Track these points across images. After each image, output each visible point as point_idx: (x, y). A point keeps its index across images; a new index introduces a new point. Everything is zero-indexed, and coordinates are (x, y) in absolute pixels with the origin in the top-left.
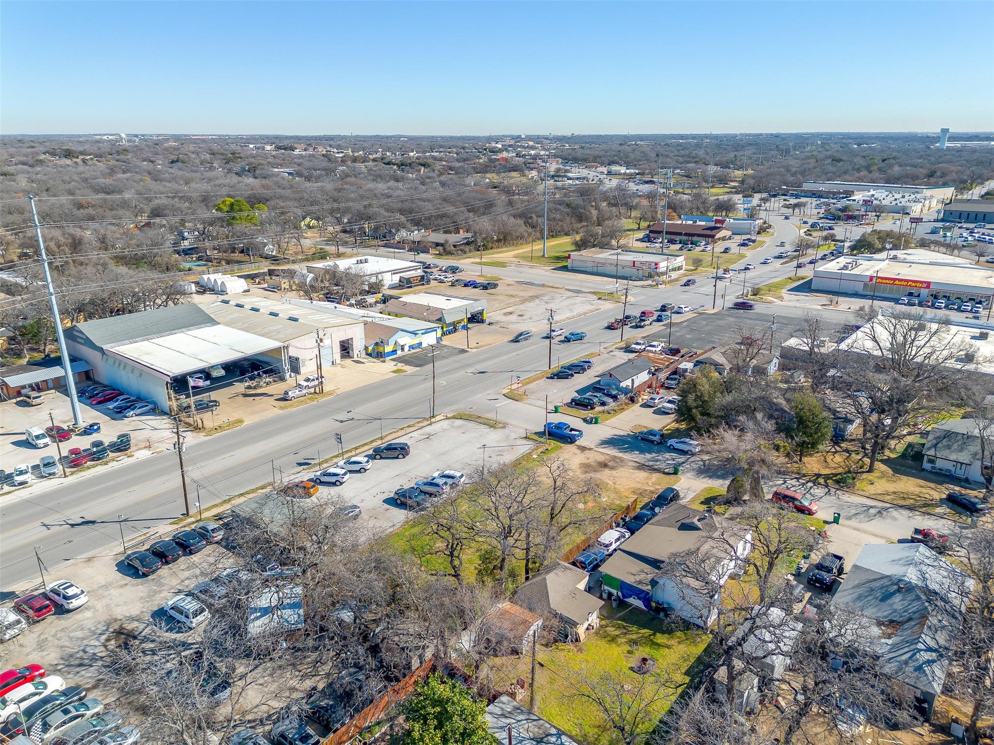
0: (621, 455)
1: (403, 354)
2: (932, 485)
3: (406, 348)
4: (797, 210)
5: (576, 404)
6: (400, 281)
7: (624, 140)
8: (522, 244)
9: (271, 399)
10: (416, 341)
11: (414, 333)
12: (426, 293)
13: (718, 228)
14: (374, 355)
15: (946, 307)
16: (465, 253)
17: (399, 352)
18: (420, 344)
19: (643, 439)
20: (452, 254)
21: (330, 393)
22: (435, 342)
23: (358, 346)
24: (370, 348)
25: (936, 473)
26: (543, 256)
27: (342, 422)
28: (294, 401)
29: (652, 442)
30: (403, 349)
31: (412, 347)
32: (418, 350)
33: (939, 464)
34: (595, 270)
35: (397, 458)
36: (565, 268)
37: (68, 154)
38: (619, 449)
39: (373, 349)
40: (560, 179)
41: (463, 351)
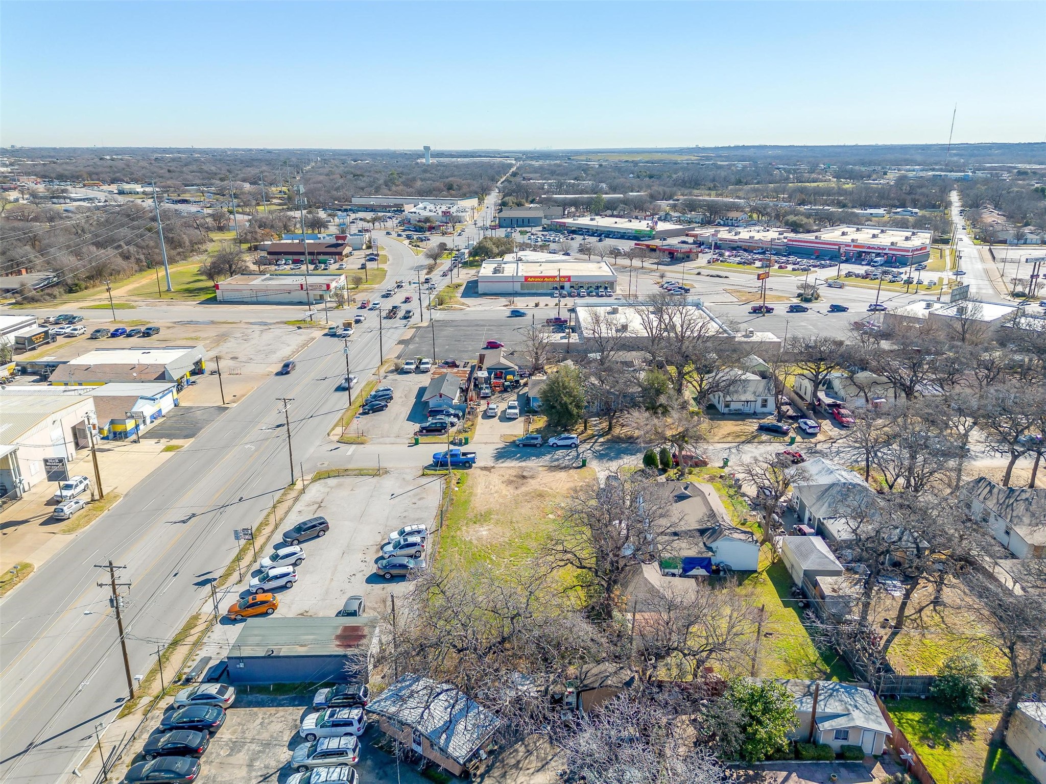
0: (523, 464)
1: (147, 428)
2: (740, 422)
3: (148, 420)
4: (377, 224)
5: (427, 431)
6: (17, 343)
7: (99, 154)
8: (122, 279)
9: (34, 525)
10: (156, 408)
11: (153, 399)
12: (97, 349)
13: (342, 245)
14: (111, 436)
15: (589, 295)
16: (55, 297)
17: (142, 427)
18: (160, 411)
19: (524, 445)
20: (37, 301)
24: (106, 429)
25: (733, 414)
26: (169, 290)
27: (184, 522)
28: (73, 517)
29: (535, 446)
30: (144, 422)
31: (154, 417)
32: (165, 419)
33: (733, 406)
34: (254, 299)
35: (318, 536)
36: (213, 301)
38: (517, 459)
39: (109, 430)
40: (62, 201)
41: (222, 409)
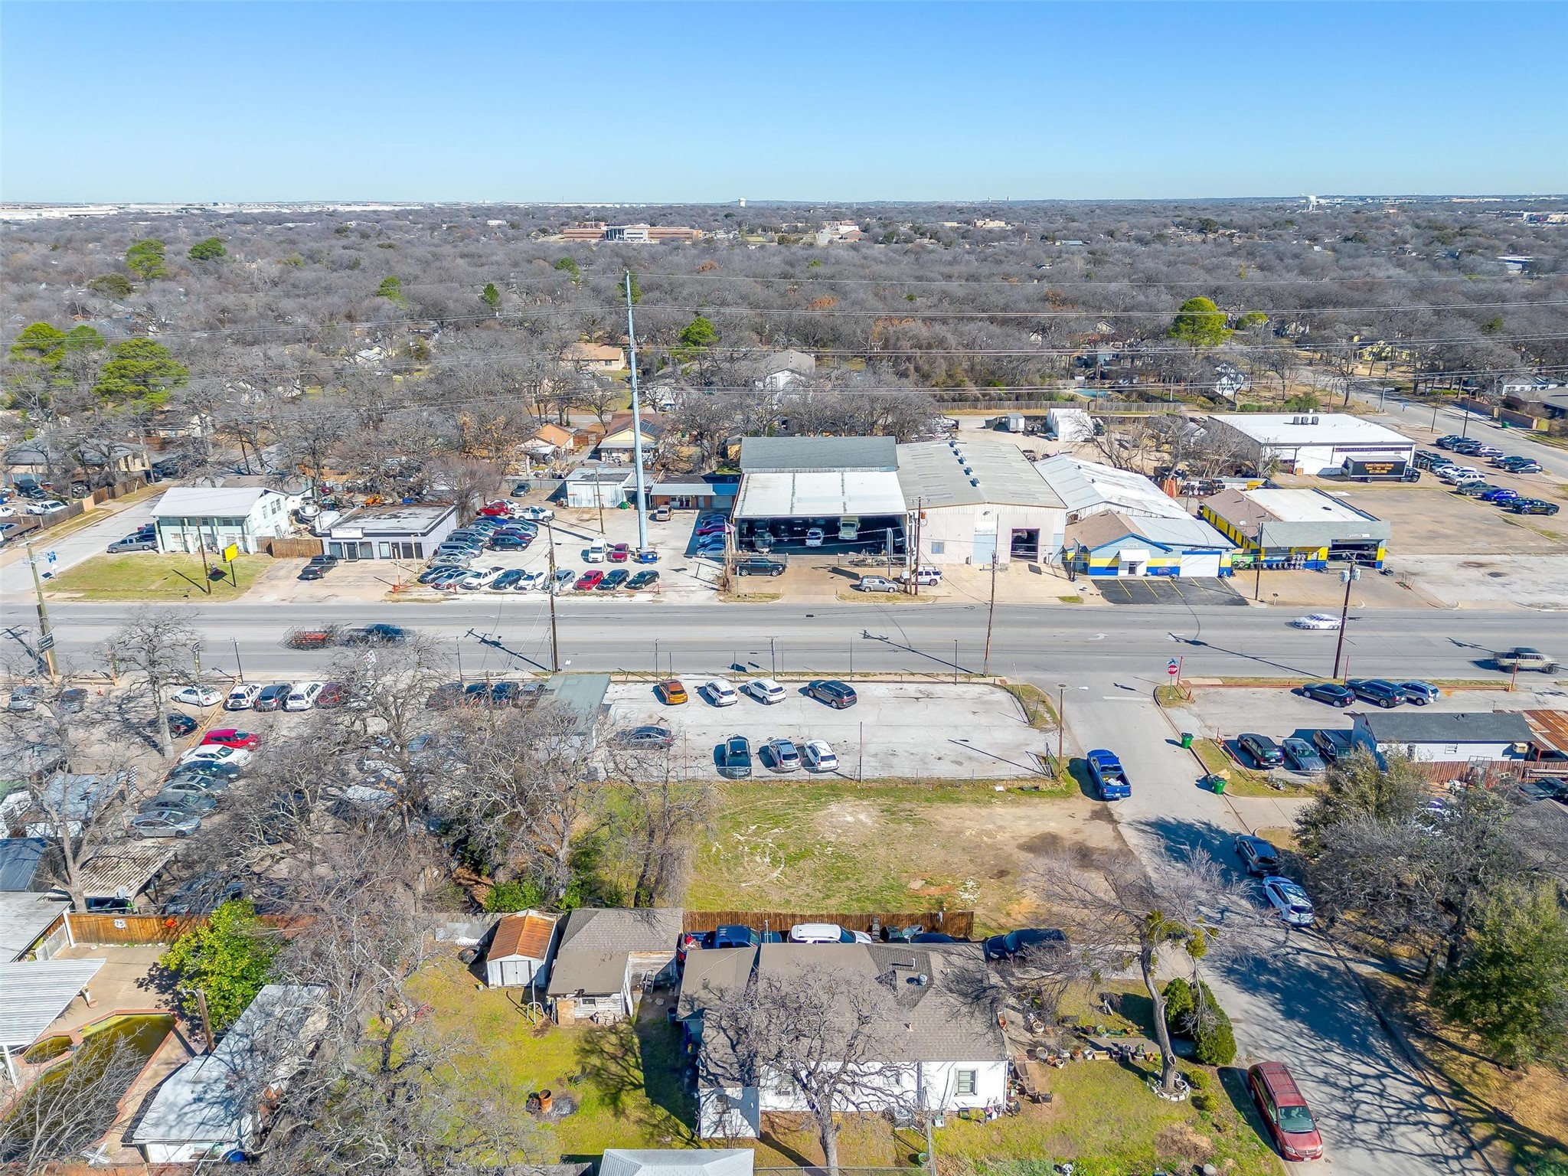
1: (1132, 577)
3: (1141, 571)
6: (1345, 465)
10: (1166, 561)
11: (1165, 548)
17: (1123, 574)
18: (1176, 570)
21: (923, 599)
22: (1215, 574)
23: (1048, 546)
24: (1071, 555)
30: (1132, 569)
31: (1153, 570)
32: (1167, 578)
37: (1204, 227)
39: (1076, 558)
